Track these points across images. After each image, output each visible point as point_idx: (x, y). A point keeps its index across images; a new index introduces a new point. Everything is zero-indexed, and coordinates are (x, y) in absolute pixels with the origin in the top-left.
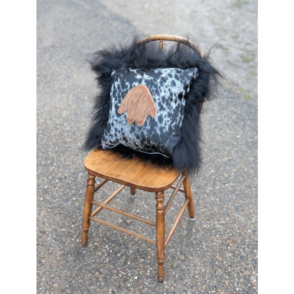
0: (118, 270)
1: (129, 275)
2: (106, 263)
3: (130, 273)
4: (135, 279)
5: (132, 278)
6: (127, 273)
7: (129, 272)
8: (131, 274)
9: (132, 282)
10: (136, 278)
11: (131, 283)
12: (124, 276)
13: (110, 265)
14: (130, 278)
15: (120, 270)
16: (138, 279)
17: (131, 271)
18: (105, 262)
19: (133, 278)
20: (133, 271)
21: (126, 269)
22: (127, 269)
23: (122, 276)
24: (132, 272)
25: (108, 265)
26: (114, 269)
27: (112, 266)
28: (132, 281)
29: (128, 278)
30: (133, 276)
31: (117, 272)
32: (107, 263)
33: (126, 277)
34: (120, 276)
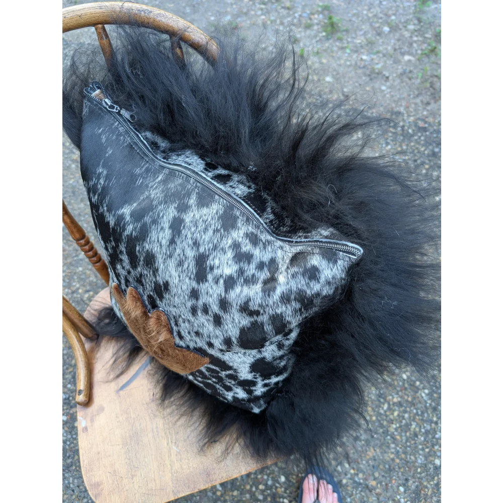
0: (248, 490)
1: (270, 483)
2: (222, 495)
3: (268, 479)
4: (284, 483)
5: (277, 485)
6: (264, 482)
7: (265, 477)
8: (270, 479)
9: (285, 492)
10: (283, 479)
11: (285, 495)
12: (266, 493)
13: (231, 493)
14: (276, 488)
15: (251, 487)
16: (287, 478)
17: (266, 474)
18: (219, 493)
19: (279, 483)
20: (268, 472)
21: (256, 478)
22: (259, 477)
23: (263, 495)
24: (270, 474)
25: (229, 495)
26: (241, 494)
27: (235, 493)
28: (283, 489)
29: (274, 490)
30: (276, 480)
31: (250, 494)
32: (223, 491)
33: (269, 491)
34: (261, 497)
